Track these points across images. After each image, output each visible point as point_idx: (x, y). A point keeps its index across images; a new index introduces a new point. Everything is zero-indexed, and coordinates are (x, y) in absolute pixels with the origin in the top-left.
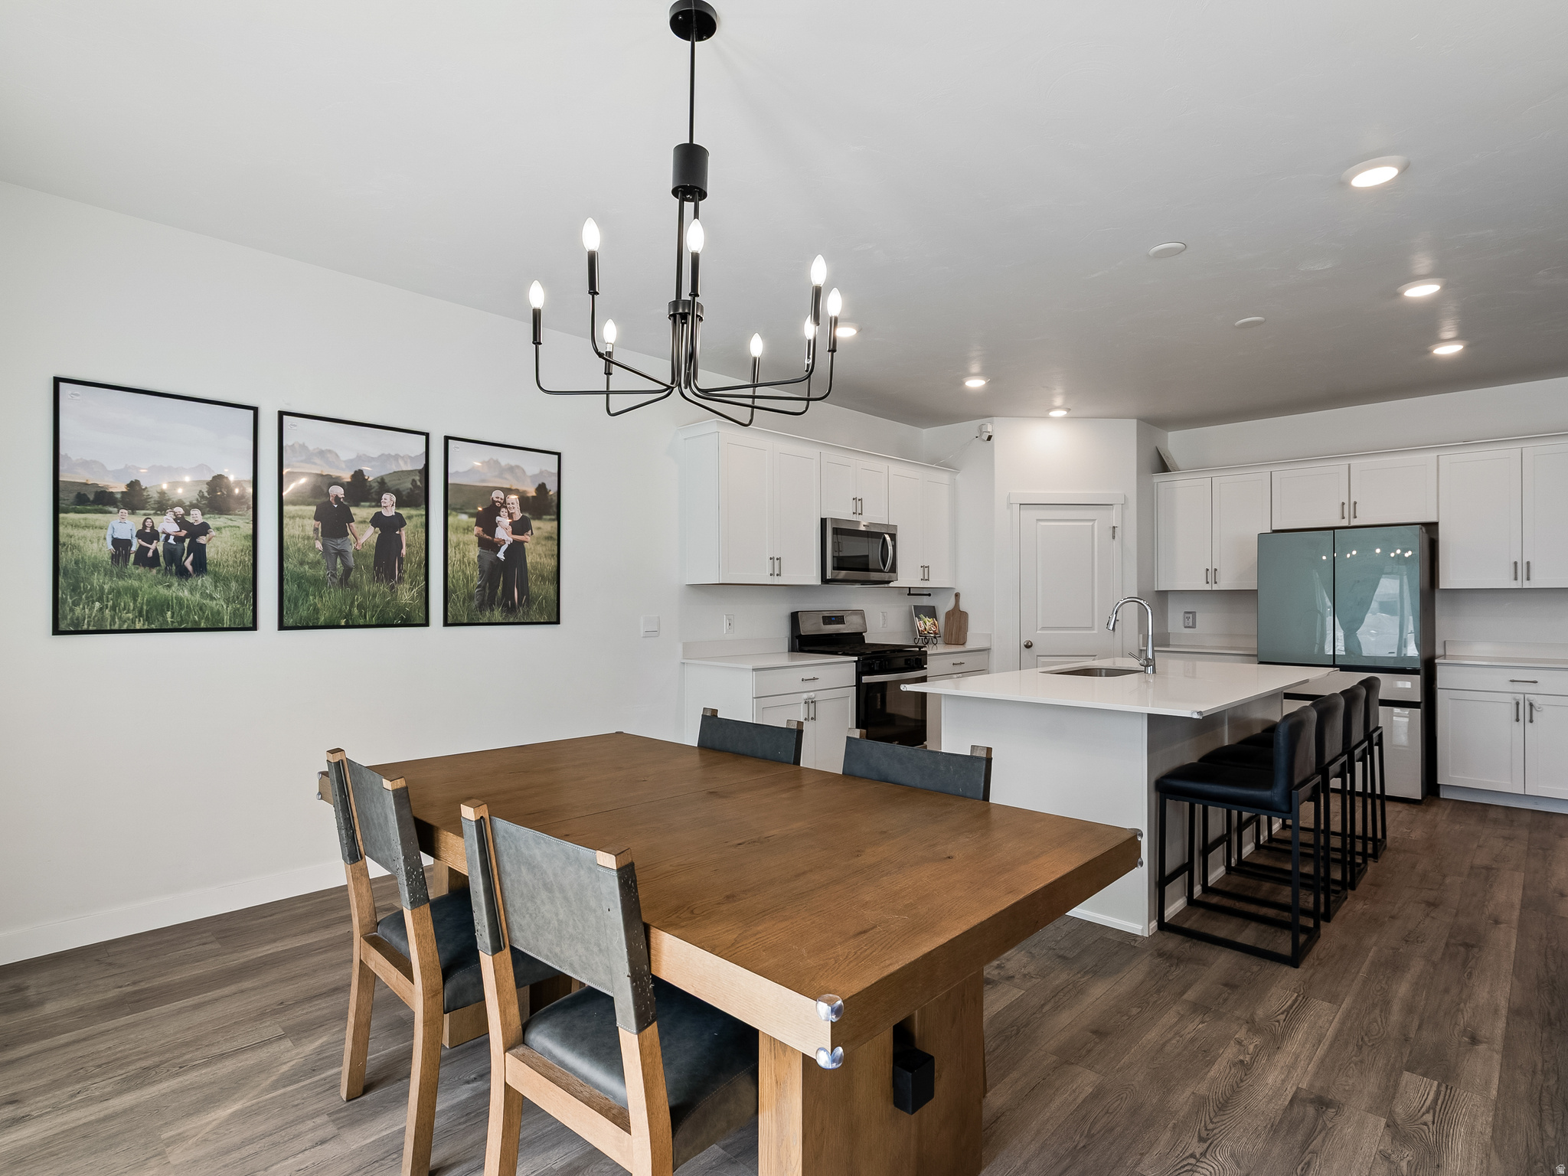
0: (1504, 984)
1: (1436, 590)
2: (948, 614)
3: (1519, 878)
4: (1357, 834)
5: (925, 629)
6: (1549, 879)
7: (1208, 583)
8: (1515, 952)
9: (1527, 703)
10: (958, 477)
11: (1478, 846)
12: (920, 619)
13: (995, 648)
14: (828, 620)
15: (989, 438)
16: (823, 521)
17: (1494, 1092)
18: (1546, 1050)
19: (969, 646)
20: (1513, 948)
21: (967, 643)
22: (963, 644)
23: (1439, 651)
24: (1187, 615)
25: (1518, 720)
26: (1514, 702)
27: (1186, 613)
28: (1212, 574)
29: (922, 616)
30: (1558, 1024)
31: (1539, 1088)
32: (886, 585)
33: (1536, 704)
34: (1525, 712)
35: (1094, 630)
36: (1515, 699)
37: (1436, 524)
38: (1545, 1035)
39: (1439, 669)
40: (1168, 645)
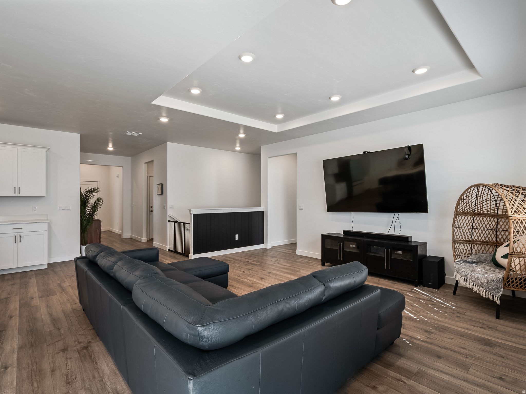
0: (16, 339)
3: (18, 298)
6: (28, 294)
8: (19, 326)
9: (19, 236)
11: (2, 291)
17: (15, 384)
18: (32, 356)
20: (18, 325)
25: (16, 242)
26: (14, 236)
30: (35, 345)
31: (31, 371)
33: (22, 236)
34: (18, 239)
38: (31, 351)
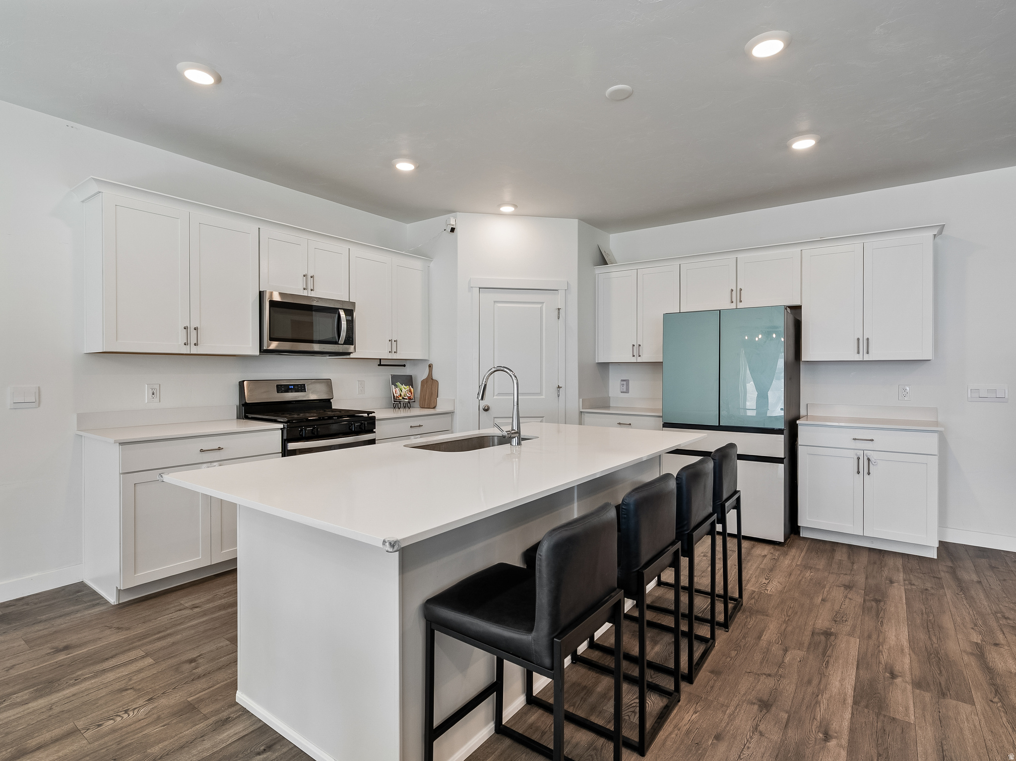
1: (801, 362)
2: (423, 382)
4: (717, 592)
5: (401, 395)
6: (881, 648)
7: (634, 356)
9: (866, 458)
10: (432, 265)
11: (822, 600)
12: (396, 386)
13: (457, 412)
14: (283, 388)
15: (453, 230)
16: (261, 294)
19: (439, 409)
21: (437, 407)
22: (434, 408)
23: (803, 412)
24: (623, 383)
25: (858, 472)
26: (856, 458)
27: (622, 380)
28: (637, 348)
29: (398, 384)
32: (348, 357)
33: (872, 459)
34: (864, 466)
35: (542, 395)
36: (856, 455)
37: (798, 308)
39: (799, 428)
40: (608, 407)
